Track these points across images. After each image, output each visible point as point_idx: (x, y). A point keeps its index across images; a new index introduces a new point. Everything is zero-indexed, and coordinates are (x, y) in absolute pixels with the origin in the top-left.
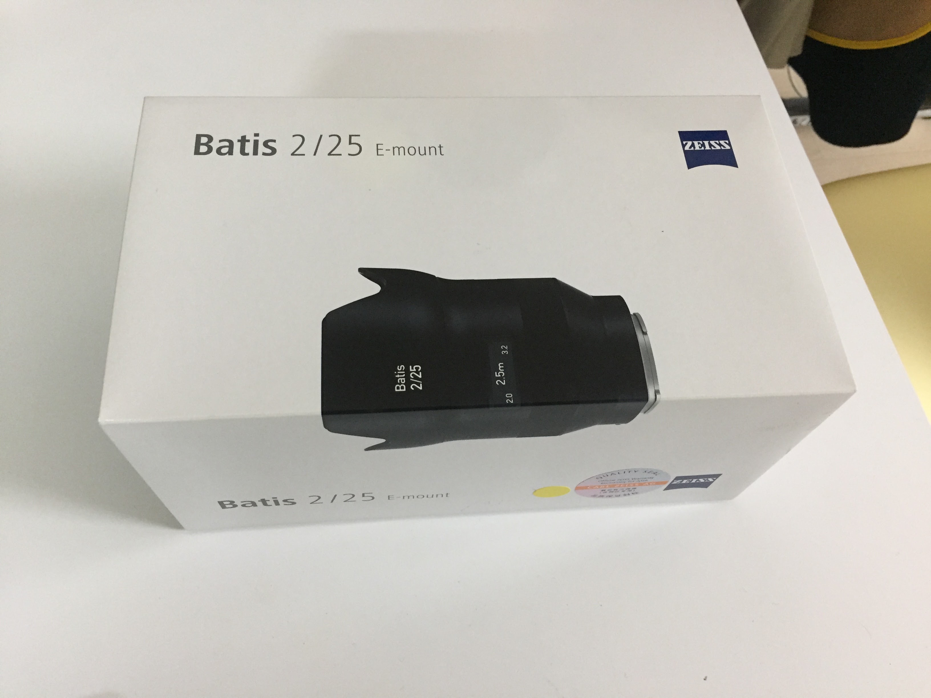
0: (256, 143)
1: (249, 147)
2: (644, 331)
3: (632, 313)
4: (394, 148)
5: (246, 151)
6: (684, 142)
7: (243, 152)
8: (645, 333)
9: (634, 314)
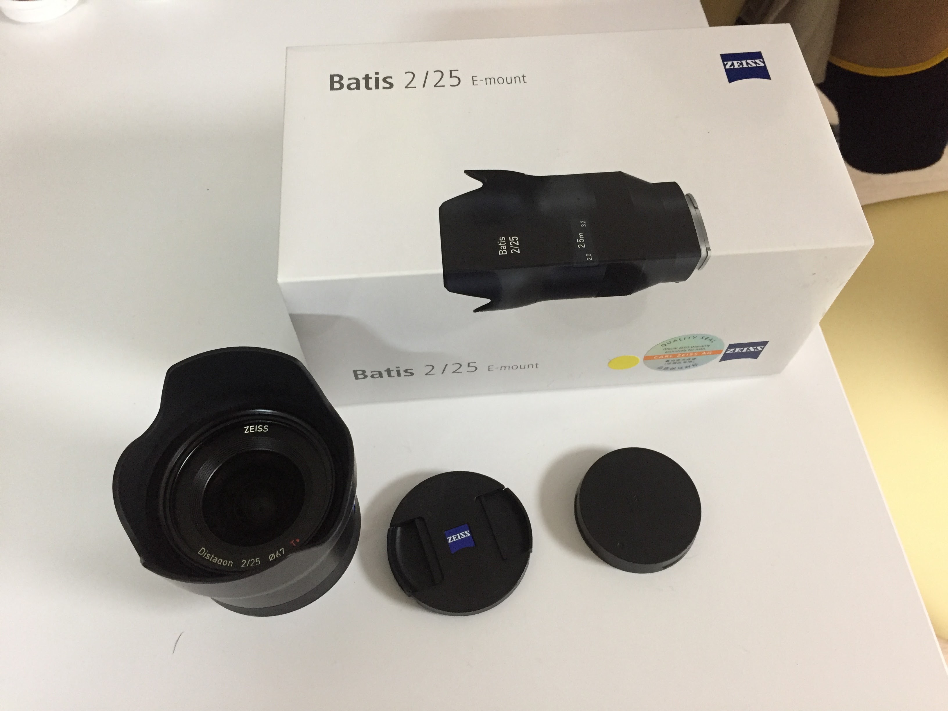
0: (377, 79)
1: (372, 83)
2: (695, 206)
3: (685, 193)
4: (486, 79)
5: (370, 86)
6: (725, 63)
7: (367, 87)
8: (696, 208)
9: (687, 195)
